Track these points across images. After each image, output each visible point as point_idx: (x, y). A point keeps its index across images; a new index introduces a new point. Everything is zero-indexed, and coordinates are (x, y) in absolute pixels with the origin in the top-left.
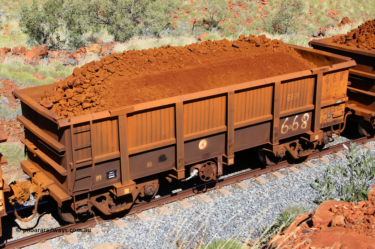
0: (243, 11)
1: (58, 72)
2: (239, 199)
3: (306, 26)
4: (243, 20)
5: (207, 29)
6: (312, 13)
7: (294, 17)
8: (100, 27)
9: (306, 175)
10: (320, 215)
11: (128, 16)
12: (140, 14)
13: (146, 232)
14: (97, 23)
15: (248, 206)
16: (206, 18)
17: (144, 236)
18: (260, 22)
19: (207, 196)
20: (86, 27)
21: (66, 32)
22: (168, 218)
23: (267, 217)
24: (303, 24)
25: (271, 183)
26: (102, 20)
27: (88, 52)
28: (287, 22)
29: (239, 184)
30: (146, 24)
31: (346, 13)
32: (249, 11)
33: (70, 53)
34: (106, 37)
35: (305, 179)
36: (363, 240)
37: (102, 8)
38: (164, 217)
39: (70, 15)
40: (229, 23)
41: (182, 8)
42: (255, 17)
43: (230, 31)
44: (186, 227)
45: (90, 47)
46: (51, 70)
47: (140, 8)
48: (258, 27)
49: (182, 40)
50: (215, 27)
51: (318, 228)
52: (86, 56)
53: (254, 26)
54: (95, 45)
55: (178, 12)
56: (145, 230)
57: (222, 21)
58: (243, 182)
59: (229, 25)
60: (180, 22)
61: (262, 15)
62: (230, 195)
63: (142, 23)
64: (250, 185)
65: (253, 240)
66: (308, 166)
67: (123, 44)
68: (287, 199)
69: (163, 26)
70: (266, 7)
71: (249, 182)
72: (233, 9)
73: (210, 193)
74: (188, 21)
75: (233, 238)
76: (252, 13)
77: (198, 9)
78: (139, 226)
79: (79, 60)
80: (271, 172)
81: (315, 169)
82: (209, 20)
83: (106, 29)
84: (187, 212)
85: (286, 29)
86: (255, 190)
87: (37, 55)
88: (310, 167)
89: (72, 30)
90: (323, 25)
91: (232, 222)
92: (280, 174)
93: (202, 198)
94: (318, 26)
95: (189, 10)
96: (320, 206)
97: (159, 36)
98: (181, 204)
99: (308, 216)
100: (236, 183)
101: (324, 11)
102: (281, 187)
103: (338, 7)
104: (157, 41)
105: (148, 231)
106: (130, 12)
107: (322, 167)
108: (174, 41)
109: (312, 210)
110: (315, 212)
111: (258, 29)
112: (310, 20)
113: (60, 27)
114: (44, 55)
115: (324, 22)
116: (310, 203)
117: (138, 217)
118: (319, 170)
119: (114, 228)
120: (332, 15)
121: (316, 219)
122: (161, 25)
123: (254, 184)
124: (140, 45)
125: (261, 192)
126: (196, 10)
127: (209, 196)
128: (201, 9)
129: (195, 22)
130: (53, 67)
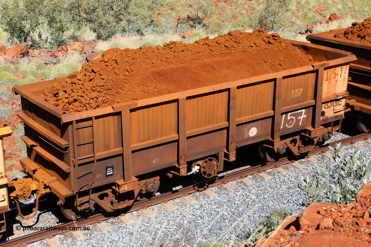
0: (229, 7)
1: (39, 71)
2: (225, 201)
3: (293, 24)
4: (228, 17)
5: (192, 26)
6: (299, 10)
7: (280, 14)
8: (82, 25)
9: (294, 176)
10: (308, 218)
11: (111, 14)
12: (123, 12)
13: (129, 235)
14: (79, 21)
15: (234, 208)
16: (190, 15)
17: (128, 239)
18: (246, 19)
19: (192, 198)
20: (67, 25)
21: (48, 30)
22: (152, 220)
23: (254, 219)
24: (290, 20)
25: (257, 185)
26: (84, 18)
27: (70, 51)
28: (273, 19)
29: (225, 186)
30: (129, 21)
31: (334, 9)
32: (234, 8)
33: (51, 52)
34: (89, 35)
35: (292, 180)
36: (352, 244)
37: (84, 6)
38: (148, 219)
39: (51, 12)
40: (214, 20)
41: (166, 5)
42: (240, 14)
43: (215, 28)
44: (171, 230)
45: (71, 45)
46: (32, 69)
47: (123, 6)
48: (244, 23)
49: (166, 38)
50: (200, 24)
51: (306, 231)
52: (68, 55)
53: (240, 23)
54: (77, 44)
55: (162, 8)
56: (129, 234)
57: (207, 18)
58: (229, 183)
59: (214, 22)
60: (163, 20)
61: (247, 12)
62: (216, 197)
63: (124, 21)
64: (236, 186)
65: (240, 243)
66: (296, 167)
67: (105, 43)
68: (274, 200)
69: (146, 24)
70: (252, 4)
71: (235, 184)
72: (218, 5)
73: (195, 195)
74: (172, 18)
75: (219, 241)
76: (238, 10)
77: (182, 5)
78: (122, 229)
79: (60, 58)
80: (258, 173)
81: (303, 170)
82: (194, 16)
83: (88, 27)
84: (172, 215)
85: (273, 26)
86: (241, 192)
87: (17, 54)
88: (298, 168)
89: (53, 28)
90: (310, 21)
91: (218, 225)
92: (267, 175)
93: (187, 200)
94: (306, 22)
95: (173, 7)
96: (308, 209)
97: (143, 33)
98: (165, 206)
99: (296, 218)
100: (222, 185)
101: (311, 7)
102: (267, 189)
103: (326, 3)
104: (140, 38)
105: (132, 234)
106: (113, 10)
107: (310, 168)
108: (158, 38)
109: (300, 212)
110: (302, 214)
111: (244, 26)
112: (297, 16)
113: (41, 25)
114: (25, 53)
115: (311, 19)
116: (297, 205)
117: (121, 220)
118: (307, 171)
119: (97, 232)
120: (320, 11)
121: (303, 222)
122: (144, 22)
123: (240, 186)
124: (123, 43)
125: (248, 194)
126: (180, 7)
127: (194, 198)
128: (185, 6)
129: (179, 19)
130: (34, 67)
